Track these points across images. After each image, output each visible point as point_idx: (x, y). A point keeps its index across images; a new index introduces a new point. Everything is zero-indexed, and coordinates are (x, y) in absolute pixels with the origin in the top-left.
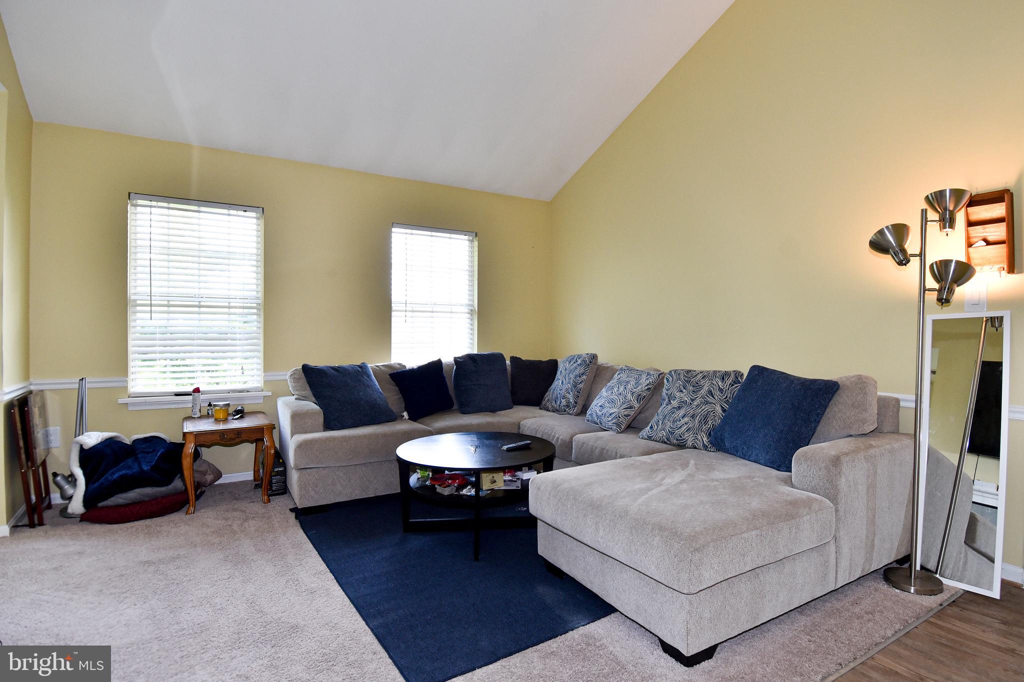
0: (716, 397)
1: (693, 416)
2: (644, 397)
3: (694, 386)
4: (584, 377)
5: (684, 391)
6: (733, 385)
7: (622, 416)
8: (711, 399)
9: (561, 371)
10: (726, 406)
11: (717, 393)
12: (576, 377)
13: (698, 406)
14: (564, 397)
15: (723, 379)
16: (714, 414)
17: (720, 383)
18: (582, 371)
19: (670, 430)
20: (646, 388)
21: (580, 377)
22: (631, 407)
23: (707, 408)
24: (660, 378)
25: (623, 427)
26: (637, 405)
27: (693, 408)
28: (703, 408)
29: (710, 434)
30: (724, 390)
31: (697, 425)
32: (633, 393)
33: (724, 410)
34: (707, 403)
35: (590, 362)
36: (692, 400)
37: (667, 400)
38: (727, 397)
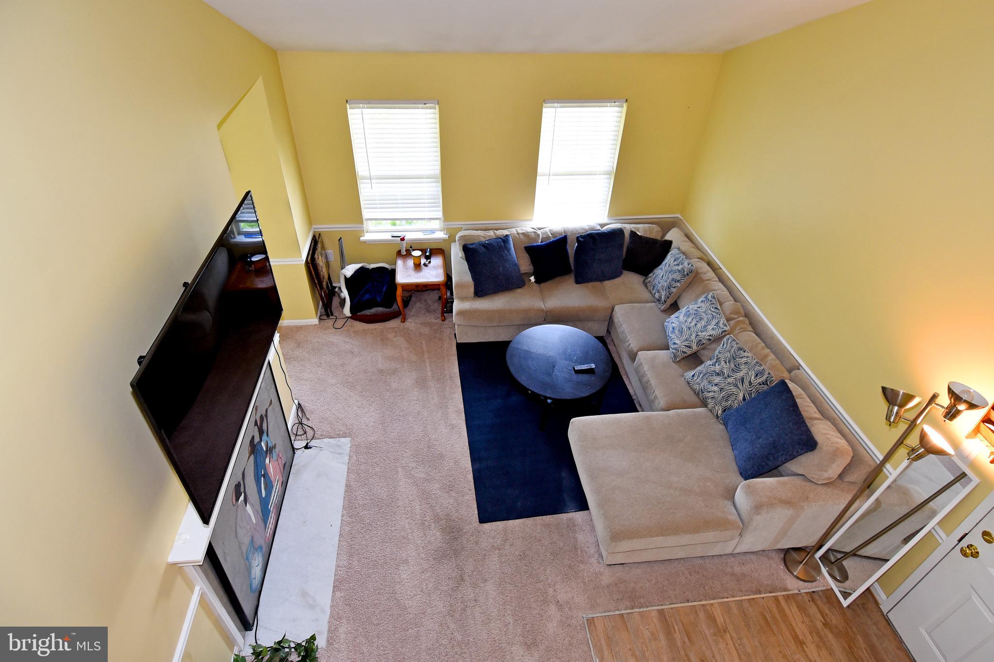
0: (744, 386)
1: (721, 389)
2: (704, 344)
3: (735, 366)
4: (679, 284)
5: (728, 364)
6: (761, 385)
7: (680, 351)
8: (740, 385)
9: (666, 263)
10: (747, 397)
11: (746, 383)
12: (673, 280)
13: (729, 383)
14: (658, 292)
15: (757, 375)
16: (736, 398)
17: (753, 377)
18: (678, 278)
19: (703, 389)
20: (708, 337)
21: (675, 282)
22: (690, 347)
23: (734, 389)
24: (723, 334)
25: (678, 360)
26: (696, 347)
27: (725, 383)
28: (732, 388)
29: (725, 410)
30: (753, 385)
31: (720, 398)
32: (697, 335)
33: (744, 399)
34: (736, 386)
35: (688, 274)
36: (728, 376)
37: (715, 360)
38: (752, 390)
